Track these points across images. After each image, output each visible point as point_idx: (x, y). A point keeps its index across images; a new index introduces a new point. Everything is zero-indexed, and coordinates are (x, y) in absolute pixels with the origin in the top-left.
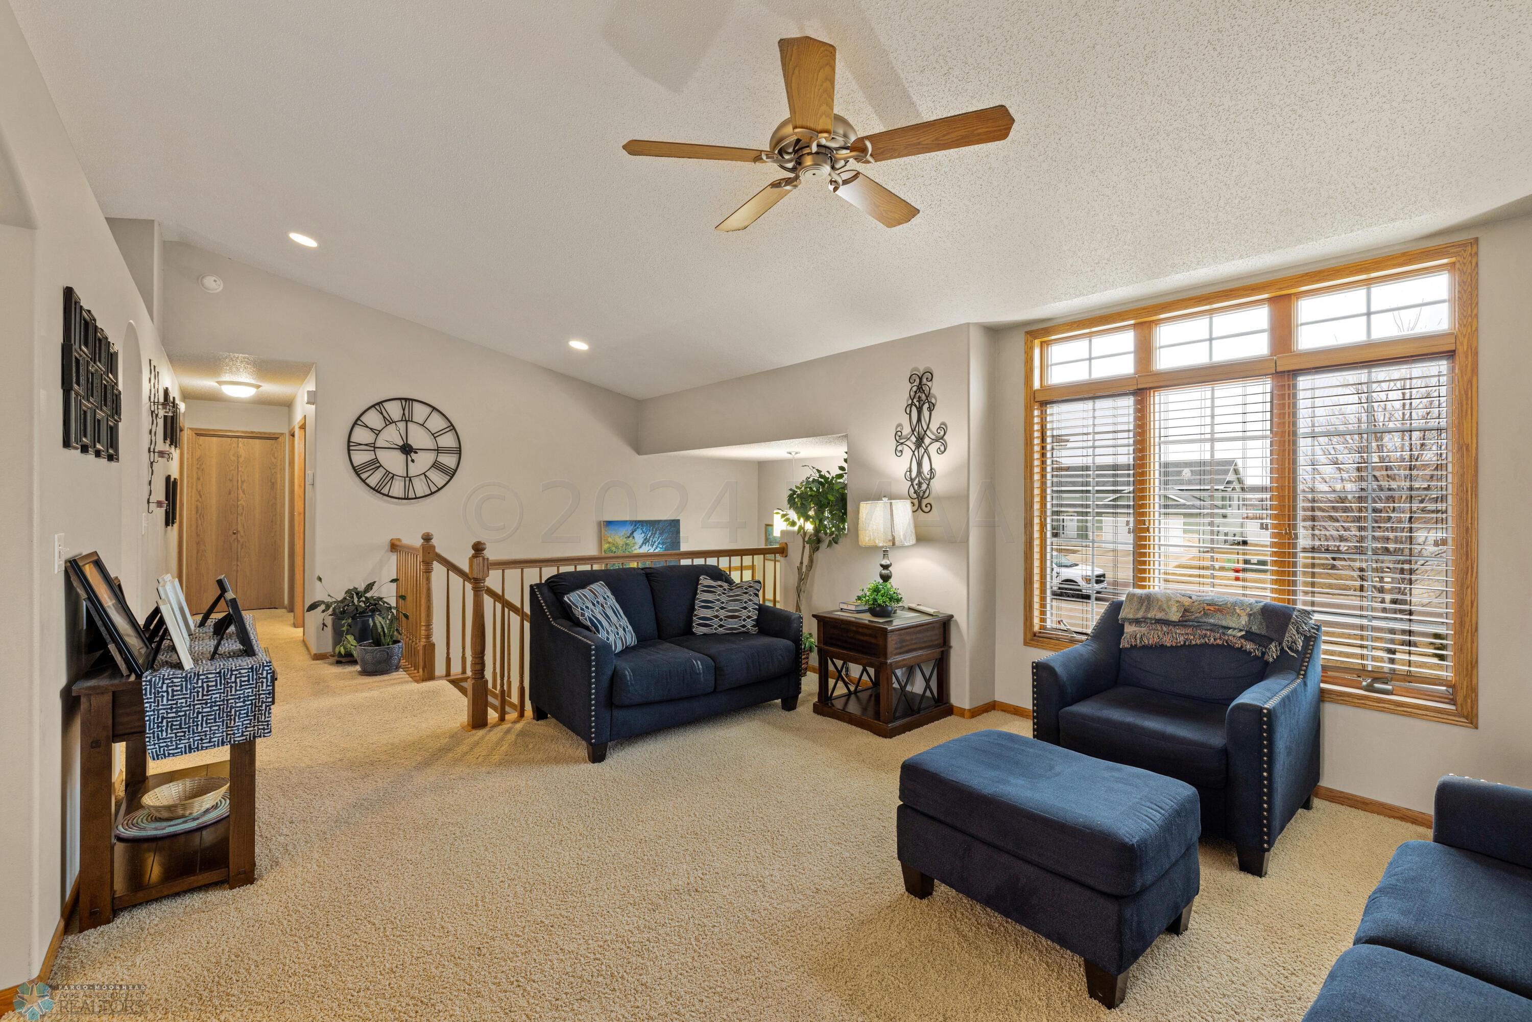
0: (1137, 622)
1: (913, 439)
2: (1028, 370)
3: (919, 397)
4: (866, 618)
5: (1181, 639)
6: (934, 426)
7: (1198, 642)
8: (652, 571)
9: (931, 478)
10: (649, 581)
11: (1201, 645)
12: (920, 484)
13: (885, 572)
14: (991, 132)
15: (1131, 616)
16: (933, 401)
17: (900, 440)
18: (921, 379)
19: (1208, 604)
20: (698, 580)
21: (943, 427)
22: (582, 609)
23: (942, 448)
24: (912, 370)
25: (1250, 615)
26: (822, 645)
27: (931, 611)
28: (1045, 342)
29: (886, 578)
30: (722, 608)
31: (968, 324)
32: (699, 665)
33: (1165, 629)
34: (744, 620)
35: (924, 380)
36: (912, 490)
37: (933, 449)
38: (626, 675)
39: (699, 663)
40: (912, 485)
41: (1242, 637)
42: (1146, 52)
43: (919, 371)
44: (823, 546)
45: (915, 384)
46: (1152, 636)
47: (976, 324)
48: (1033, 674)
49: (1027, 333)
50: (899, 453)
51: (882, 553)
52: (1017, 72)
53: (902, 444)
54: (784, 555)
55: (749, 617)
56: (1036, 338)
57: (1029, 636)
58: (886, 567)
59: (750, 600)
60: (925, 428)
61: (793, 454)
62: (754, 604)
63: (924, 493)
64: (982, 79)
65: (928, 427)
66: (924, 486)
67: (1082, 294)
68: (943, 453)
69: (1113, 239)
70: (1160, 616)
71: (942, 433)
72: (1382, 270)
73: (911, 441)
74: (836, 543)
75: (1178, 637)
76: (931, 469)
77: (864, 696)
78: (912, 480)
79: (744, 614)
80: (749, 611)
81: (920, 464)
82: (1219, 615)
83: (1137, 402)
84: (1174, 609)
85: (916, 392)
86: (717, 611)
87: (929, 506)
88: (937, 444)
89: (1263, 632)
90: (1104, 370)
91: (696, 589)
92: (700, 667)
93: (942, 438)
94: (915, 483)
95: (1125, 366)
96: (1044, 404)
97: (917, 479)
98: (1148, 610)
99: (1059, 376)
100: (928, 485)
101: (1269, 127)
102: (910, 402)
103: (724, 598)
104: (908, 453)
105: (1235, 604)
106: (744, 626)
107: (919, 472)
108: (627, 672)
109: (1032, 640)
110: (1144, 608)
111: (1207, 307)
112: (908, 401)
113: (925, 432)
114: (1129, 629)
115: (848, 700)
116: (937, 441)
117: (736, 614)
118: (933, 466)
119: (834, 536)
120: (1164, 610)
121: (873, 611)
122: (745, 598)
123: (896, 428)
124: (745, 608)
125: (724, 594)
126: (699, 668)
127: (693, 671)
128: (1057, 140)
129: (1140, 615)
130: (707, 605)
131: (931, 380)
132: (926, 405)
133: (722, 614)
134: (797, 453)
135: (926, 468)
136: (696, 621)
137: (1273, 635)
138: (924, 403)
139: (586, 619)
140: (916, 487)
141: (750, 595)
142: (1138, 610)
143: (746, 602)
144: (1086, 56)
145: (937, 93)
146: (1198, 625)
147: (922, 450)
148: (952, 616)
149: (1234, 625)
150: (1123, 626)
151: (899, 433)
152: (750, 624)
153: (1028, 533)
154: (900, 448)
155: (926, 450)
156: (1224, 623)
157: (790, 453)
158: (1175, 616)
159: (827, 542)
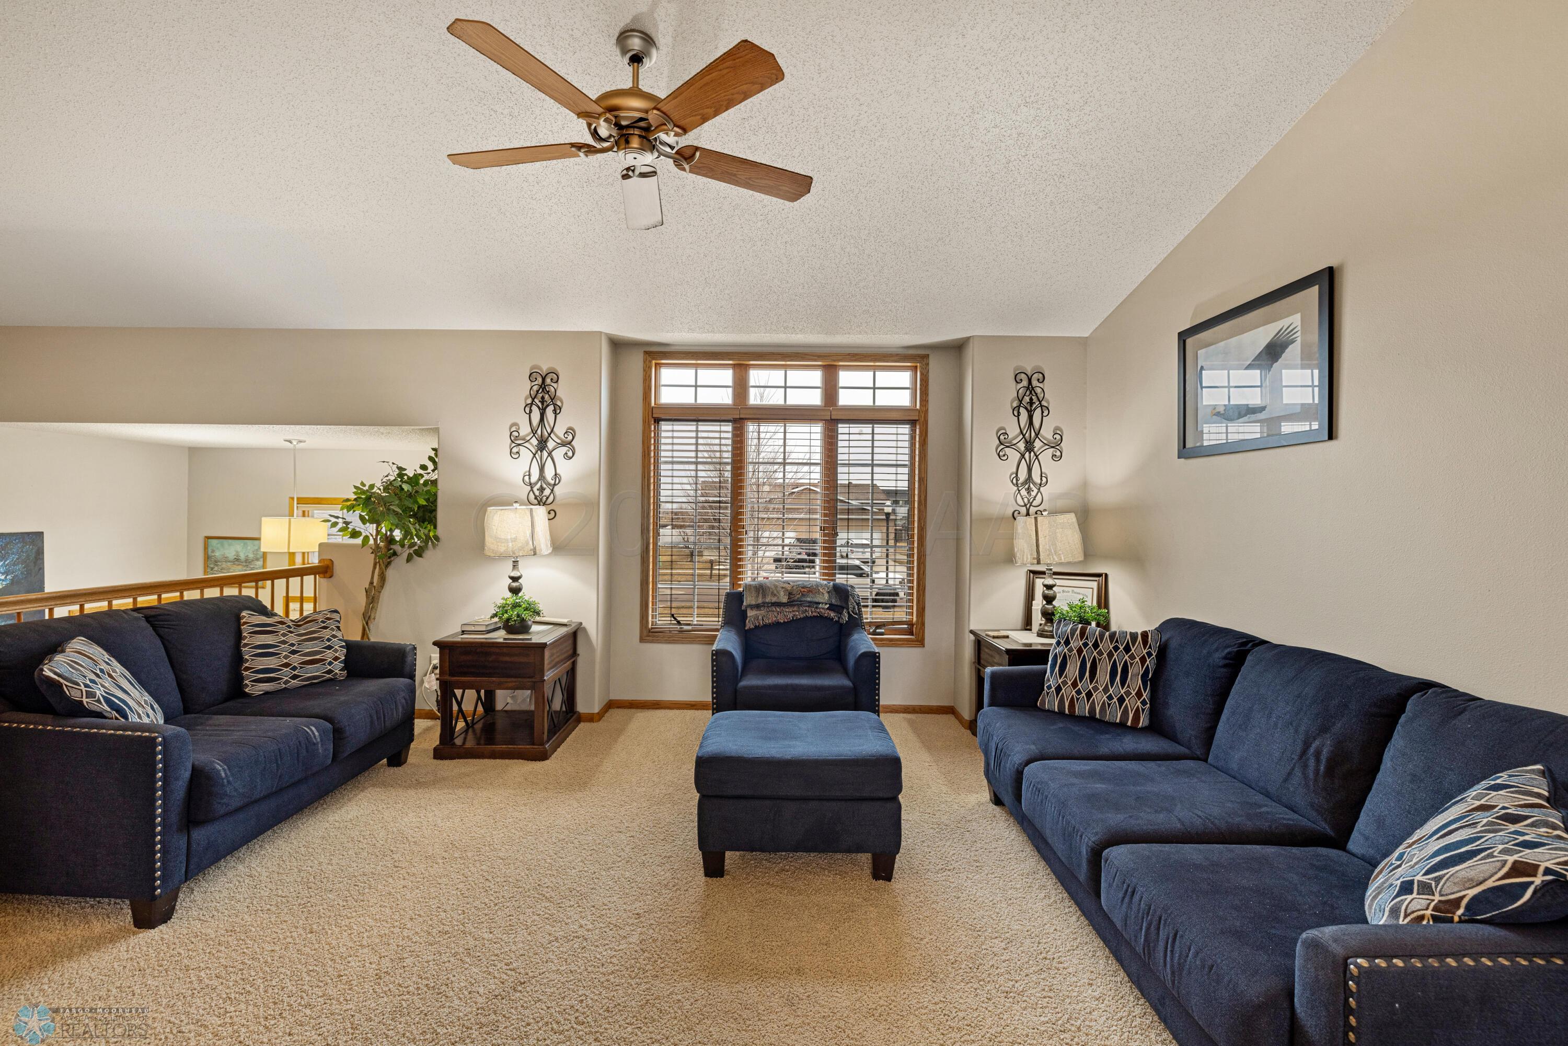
0: (757, 607)
1: (534, 442)
2: (647, 387)
3: (543, 398)
4: (500, 636)
5: (790, 616)
6: (560, 430)
7: (802, 616)
8: (161, 612)
9: (555, 485)
10: (155, 628)
11: (804, 618)
12: (542, 490)
13: (515, 584)
14: (789, 192)
15: (753, 603)
16: (559, 403)
17: (516, 440)
18: (544, 379)
19: (803, 588)
20: (238, 618)
21: (571, 431)
22: (86, 686)
23: (570, 454)
24: (531, 369)
25: (828, 592)
26: (447, 678)
27: (565, 621)
28: (658, 364)
29: (515, 591)
30: (294, 652)
31: (601, 332)
32: (314, 731)
33: (778, 610)
34: (330, 663)
35: (548, 381)
36: (532, 496)
37: (559, 454)
38: (219, 771)
39: (313, 729)
40: (532, 490)
41: (828, 609)
42: (871, 178)
43: (540, 368)
44: (400, 561)
45: (536, 383)
46: (772, 616)
47: (606, 334)
48: (713, 660)
49: (646, 353)
50: (512, 454)
51: (511, 563)
52: (793, 147)
53: (519, 445)
54: (328, 575)
55: (336, 659)
56: (654, 359)
57: (645, 633)
58: (515, 579)
59: (334, 636)
60: (549, 431)
61: (295, 443)
62: (340, 640)
63: (547, 498)
64: (766, 138)
65: (552, 431)
66: (547, 492)
67: (713, 332)
68: (571, 458)
69: (763, 297)
70: (774, 600)
71: (570, 437)
72: (887, 362)
73: (532, 444)
74: (420, 555)
75: (789, 614)
76: (556, 475)
77: (479, 726)
78: (531, 485)
79: (329, 654)
80: (336, 651)
81: (542, 469)
82: (811, 594)
83: (734, 429)
84: (782, 593)
85: (538, 391)
86: (286, 657)
87: (552, 513)
88: (564, 449)
89: (839, 604)
90: (708, 397)
91: (239, 632)
92: (317, 734)
93: (570, 443)
94: (535, 489)
95: (725, 397)
96: (657, 421)
97: (539, 484)
98: (764, 596)
99: (668, 397)
100: (552, 490)
101: (894, 256)
102: (529, 401)
103: (292, 638)
104: (526, 455)
105: (817, 586)
106: (329, 672)
107: (542, 476)
108: (218, 767)
109: (648, 636)
110: (761, 596)
111: (783, 363)
112: (526, 399)
113: (549, 435)
114: (750, 613)
115: (467, 734)
116: (564, 446)
117: (318, 657)
118: (558, 472)
119: (416, 548)
120: (775, 595)
121: (509, 627)
122: (326, 634)
123: (510, 429)
124: (329, 647)
125: (291, 632)
126: (315, 736)
127: (309, 742)
128: (781, 210)
129: (760, 601)
130: (266, 651)
131: (557, 382)
132: (551, 408)
133: (295, 660)
134: (301, 441)
135: (549, 473)
136: (248, 677)
137: (844, 605)
138: (548, 406)
139: (99, 701)
140: (537, 493)
141: (332, 630)
142: (757, 596)
143: (329, 640)
144: (840, 161)
145: (726, 129)
146: (800, 603)
147: (545, 454)
148: (581, 624)
149: (822, 601)
150: (745, 612)
151: (515, 434)
152: (337, 667)
153: (645, 538)
154: (515, 450)
155: (550, 454)
156: (816, 600)
157: (290, 442)
158: (784, 599)
159: (405, 555)
